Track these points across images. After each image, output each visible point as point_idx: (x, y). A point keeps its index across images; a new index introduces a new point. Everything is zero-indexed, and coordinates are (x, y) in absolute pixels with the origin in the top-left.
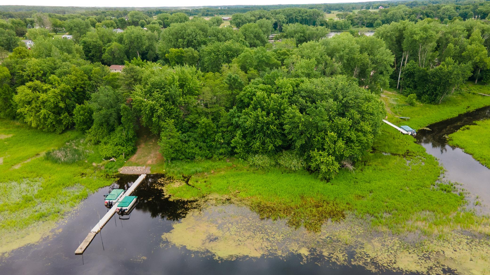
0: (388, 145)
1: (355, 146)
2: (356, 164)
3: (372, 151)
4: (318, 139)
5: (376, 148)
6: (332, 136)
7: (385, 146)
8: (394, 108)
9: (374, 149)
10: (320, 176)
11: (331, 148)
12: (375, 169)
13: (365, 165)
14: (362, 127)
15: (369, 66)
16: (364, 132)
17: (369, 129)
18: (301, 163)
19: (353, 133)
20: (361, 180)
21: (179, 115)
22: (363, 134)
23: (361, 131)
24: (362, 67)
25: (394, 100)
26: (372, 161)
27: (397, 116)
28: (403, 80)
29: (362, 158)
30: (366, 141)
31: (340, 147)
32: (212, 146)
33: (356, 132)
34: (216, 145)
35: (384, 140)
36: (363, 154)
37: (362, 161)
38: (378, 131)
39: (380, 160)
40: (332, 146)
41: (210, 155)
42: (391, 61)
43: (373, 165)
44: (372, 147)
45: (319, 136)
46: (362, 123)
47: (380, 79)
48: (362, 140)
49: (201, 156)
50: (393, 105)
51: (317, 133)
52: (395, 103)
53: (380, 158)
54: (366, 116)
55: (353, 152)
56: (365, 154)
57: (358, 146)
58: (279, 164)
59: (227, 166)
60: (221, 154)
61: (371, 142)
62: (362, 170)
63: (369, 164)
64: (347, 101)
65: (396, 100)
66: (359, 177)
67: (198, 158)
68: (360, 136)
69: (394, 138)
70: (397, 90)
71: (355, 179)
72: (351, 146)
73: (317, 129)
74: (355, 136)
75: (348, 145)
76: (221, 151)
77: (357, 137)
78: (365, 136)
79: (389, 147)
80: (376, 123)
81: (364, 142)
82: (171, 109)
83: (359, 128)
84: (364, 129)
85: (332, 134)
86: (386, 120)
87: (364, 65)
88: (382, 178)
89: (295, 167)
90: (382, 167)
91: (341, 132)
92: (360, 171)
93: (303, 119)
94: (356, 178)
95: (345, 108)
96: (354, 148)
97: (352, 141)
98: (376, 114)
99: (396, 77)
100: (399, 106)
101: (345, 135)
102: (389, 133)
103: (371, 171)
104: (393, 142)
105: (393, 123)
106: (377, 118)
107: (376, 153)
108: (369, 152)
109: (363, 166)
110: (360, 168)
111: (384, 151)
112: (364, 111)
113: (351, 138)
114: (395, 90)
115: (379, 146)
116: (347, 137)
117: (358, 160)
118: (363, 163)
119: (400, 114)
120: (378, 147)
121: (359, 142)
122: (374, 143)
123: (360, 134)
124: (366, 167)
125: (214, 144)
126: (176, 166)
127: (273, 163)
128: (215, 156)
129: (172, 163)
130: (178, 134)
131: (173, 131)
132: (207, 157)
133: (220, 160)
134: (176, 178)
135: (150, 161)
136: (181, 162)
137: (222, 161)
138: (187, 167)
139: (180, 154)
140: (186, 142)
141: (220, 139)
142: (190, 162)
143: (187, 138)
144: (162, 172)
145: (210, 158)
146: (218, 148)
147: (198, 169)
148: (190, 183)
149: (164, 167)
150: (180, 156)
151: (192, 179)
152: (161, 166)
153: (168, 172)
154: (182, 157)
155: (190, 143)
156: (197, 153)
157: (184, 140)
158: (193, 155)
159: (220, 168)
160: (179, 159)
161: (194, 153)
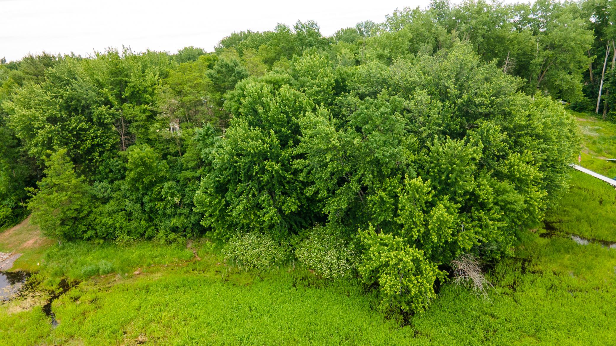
0: (588, 217)
1: (491, 219)
2: (499, 268)
3: (544, 231)
4: (381, 198)
5: (556, 225)
6: (417, 190)
7: (578, 219)
8: (594, 143)
9: (549, 226)
10: (384, 305)
11: (415, 223)
12: (553, 287)
13: (524, 269)
14: (511, 166)
15: (536, 54)
16: (520, 180)
17: (533, 172)
18: (347, 260)
19: (485, 182)
20: (508, 325)
21: (105, 143)
22: (513, 186)
23: (511, 177)
24: (522, 58)
25: (591, 130)
26: (544, 259)
27: (603, 158)
28: (610, 93)
29: (517, 250)
30: (525, 206)
31: (442, 223)
32: (157, 210)
33: (494, 180)
34: (165, 208)
35: (576, 207)
36: (519, 239)
37: (516, 259)
38: (561, 181)
39: (567, 259)
40: (419, 216)
41: (149, 232)
42: (585, 41)
43: (548, 274)
44: (545, 221)
45: (384, 190)
46: (513, 157)
47: (562, 80)
48: (511, 203)
49: (129, 233)
50: (590, 138)
51: (381, 182)
52: (594, 134)
53: (568, 253)
54: (526, 140)
55: (486, 236)
56: (524, 239)
57: (499, 220)
58: (296, 260)
59: (179, 258)
60: (175, 230)
61: (541, 209)
62: (513, 287)
63: (537, 268)
64: (470, 102)
65: (597, 130)
66: (502, 313)
67: (123, 237)
68: (504, 192)
69: (601, 202)
70: (595, 115)
71: (487, 319)
72: (480, 220)
73: (380, 172)
74: (491, 190)
75: (471, 217)
76: (174, 222)
77: (498, 192)
78: (519, 189)
79: (591, 223)
80: (555, 160)
81: (518, 208)
82: (81, 129)
83: (505, 170)
84: (519, 171)
85: (418, 182)
86: (578, 164)
87: (525, 54)
88: (578, 319)
89: (330, 268)
90: (575, 282)
91: (448, 178)
92: (507, 290)
93: (335, 142)
94: (493, 316)
95: (468, 121)
96: (487, 226)
97: (483, 206)
98: (554, 138)
99: (592, 92)
100: (604, 139)
101: (461, 187)
102: (585, 189)
103: (541, 292)
104: (600, 211)
105: (595, 171)
106: (556, 147)
107: (553, 237)
108: (537, 235)
109: (518, 273)
110: (509, 279)
111: (577, 232)
112: (521, 128)
113: (479, 196)
114: (592, 115)
115: (565, 219)
116: (466, 193)
117: (503, 256)
118: (519, 264)
119: (609, 153)
120: (560, 221)
121: (502, 208)
122: (549, 211)
123: (506, 184)
124: (528, 278)
125: (160, 205)
126: (67, 255)
127: (280, 256)
128: (161, 234)
129: (64, 248)
130: (74, 181)
131: (62, 176)
132: (143, 235)
133: (169, 242)
134: (42, 286)
135: (31, 241)
136: (83, 246)
137: (174, 245)
138: (89, 259)
139: (84, 228)
140: (105, 200)
141: (173, 195)
142: (102, 247)
143: (108, 191)
144: (32, 269)
145: (150, 238)
146: (169, 217)
147: (103, 264)
148: (56, 304)
149: (45, 255)
150: (85, 232)
151: (74, 292)
152: (40, 253)
153: (44, 268)
154: (90, 233)
155: (112, 202)
156: (117, 225)
157: (100, 195)
158: (111, 230)
159: (159, 263)
160: (82, 238)
161: (113, 226)
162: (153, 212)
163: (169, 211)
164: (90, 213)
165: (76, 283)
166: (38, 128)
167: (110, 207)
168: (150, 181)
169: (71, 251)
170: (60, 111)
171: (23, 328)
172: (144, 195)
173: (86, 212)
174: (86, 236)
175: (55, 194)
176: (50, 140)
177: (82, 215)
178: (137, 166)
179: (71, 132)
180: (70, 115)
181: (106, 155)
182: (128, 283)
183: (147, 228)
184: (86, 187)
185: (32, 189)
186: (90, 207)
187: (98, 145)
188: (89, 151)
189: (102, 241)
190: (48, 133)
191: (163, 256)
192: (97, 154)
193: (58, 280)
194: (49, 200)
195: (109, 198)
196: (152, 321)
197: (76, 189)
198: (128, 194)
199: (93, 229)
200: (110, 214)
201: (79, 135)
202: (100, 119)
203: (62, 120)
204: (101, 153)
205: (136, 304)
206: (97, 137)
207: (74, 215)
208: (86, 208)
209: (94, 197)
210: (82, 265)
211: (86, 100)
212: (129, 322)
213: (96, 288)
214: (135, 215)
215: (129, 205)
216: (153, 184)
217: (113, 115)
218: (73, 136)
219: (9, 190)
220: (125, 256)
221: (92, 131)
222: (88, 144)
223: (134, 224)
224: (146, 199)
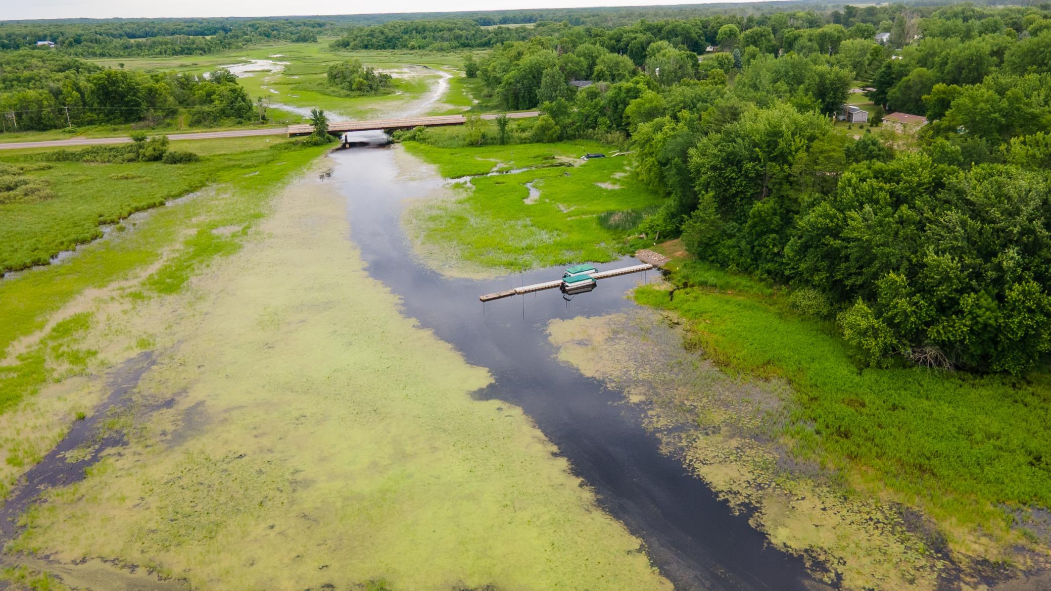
21: (747, 191)
32: (761, 254)
34: (767, 254)
41: (751, 269)
49: (738, 265)
59: (763, 293)
60: (768, 272)
67: (733, 267)
76: (770, 266)
82: (732, 178)
125: (764, 250)
126: (695, 268)
127: (825, 311)
128: (758, 272)
129: (695, 262)
130: (712, 218)
131: (707, 212)
132: (746, 269)
133: (761, 280)
134: (674, 281)
135: (680, 253)
136: (707, 265)
137: (763, 283)
138: (707, 274)
139: (710, 253)
140: (730, 236)
141: (774, 245)
142: (718, 270)
143: (735, 231)
144: (673, 270)
145: (750, 273)
146: (768, 261)
147: (712, 280)
148: (677, 292)
149: (683, 264)
150: (710, 256)
151: (688, 289)
152: (681, 262)
153: (679, 272)
154: (713, 257)
155: (734, 240)
156: (731, 257)
157: (729, 232)
158: (726, 259)
159: (747, 292)
160: (707, 259)
161: (728, 256)
162: (759, 254)
163: (768, 257)
164: (717, 243)
165: (692, 286)
166: (704, 173)
167: (730, 242)
168: (762, 230)
169: (698, 266)
170: (721, 162)
171: (656, 297)
172: (756, 239)
173: (715, 241)
174: (711, 259)
175: (698, 224)
176: (709, 183)
177: (712, 243)
178: (755, 217)
179: (724, 179)
180: (727, 166)
181: (744, 202)
182: (720, 296)
183: (751, 265)
184: (721, 223)
185: (686, 217)
186: (719, 239)
187: (742, 192)
188: (735, 195)
189: (719, 265)
190: (709, 177)
191: (752, 287)
192: (738, 199)
193: (684, 281)
194: (694, 226)
195: (734, 236)
196: (718, 316)
197: (713, 223)
198: (747, 236)
199: (716, 255)
200: (729, 247)
201: (730, 182)
202: (747, 172)
203: (721, 169)
204: (742, 199)
205: (715, 306)
206: (742, 186)
207: (707, 241)
208: (716, 238)
209: (724, 231)
210: (701, 276)
211: (741, 156)
212: (706, 312)
213: (700, 292)
214: (745, 253)
215: (743, 243)
216: (764, 233)
217: (757, 170)
218: (725, 182)
219: (678, 212)
220: (729, 280)
221: (739, 180)
222: (733, 190)
223: (742, 260)
224: (756, 243)
